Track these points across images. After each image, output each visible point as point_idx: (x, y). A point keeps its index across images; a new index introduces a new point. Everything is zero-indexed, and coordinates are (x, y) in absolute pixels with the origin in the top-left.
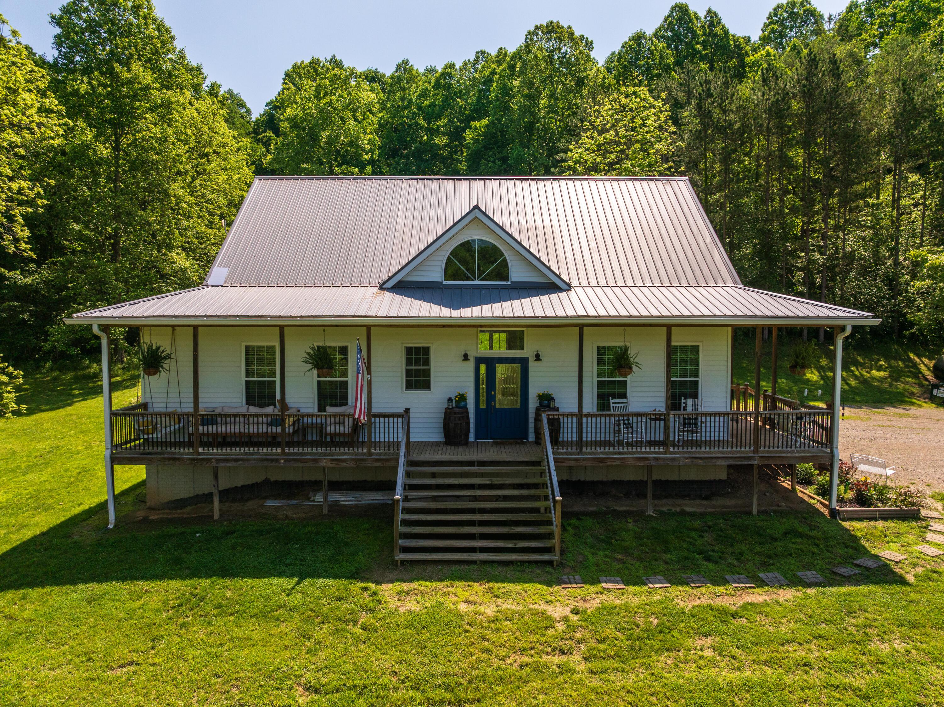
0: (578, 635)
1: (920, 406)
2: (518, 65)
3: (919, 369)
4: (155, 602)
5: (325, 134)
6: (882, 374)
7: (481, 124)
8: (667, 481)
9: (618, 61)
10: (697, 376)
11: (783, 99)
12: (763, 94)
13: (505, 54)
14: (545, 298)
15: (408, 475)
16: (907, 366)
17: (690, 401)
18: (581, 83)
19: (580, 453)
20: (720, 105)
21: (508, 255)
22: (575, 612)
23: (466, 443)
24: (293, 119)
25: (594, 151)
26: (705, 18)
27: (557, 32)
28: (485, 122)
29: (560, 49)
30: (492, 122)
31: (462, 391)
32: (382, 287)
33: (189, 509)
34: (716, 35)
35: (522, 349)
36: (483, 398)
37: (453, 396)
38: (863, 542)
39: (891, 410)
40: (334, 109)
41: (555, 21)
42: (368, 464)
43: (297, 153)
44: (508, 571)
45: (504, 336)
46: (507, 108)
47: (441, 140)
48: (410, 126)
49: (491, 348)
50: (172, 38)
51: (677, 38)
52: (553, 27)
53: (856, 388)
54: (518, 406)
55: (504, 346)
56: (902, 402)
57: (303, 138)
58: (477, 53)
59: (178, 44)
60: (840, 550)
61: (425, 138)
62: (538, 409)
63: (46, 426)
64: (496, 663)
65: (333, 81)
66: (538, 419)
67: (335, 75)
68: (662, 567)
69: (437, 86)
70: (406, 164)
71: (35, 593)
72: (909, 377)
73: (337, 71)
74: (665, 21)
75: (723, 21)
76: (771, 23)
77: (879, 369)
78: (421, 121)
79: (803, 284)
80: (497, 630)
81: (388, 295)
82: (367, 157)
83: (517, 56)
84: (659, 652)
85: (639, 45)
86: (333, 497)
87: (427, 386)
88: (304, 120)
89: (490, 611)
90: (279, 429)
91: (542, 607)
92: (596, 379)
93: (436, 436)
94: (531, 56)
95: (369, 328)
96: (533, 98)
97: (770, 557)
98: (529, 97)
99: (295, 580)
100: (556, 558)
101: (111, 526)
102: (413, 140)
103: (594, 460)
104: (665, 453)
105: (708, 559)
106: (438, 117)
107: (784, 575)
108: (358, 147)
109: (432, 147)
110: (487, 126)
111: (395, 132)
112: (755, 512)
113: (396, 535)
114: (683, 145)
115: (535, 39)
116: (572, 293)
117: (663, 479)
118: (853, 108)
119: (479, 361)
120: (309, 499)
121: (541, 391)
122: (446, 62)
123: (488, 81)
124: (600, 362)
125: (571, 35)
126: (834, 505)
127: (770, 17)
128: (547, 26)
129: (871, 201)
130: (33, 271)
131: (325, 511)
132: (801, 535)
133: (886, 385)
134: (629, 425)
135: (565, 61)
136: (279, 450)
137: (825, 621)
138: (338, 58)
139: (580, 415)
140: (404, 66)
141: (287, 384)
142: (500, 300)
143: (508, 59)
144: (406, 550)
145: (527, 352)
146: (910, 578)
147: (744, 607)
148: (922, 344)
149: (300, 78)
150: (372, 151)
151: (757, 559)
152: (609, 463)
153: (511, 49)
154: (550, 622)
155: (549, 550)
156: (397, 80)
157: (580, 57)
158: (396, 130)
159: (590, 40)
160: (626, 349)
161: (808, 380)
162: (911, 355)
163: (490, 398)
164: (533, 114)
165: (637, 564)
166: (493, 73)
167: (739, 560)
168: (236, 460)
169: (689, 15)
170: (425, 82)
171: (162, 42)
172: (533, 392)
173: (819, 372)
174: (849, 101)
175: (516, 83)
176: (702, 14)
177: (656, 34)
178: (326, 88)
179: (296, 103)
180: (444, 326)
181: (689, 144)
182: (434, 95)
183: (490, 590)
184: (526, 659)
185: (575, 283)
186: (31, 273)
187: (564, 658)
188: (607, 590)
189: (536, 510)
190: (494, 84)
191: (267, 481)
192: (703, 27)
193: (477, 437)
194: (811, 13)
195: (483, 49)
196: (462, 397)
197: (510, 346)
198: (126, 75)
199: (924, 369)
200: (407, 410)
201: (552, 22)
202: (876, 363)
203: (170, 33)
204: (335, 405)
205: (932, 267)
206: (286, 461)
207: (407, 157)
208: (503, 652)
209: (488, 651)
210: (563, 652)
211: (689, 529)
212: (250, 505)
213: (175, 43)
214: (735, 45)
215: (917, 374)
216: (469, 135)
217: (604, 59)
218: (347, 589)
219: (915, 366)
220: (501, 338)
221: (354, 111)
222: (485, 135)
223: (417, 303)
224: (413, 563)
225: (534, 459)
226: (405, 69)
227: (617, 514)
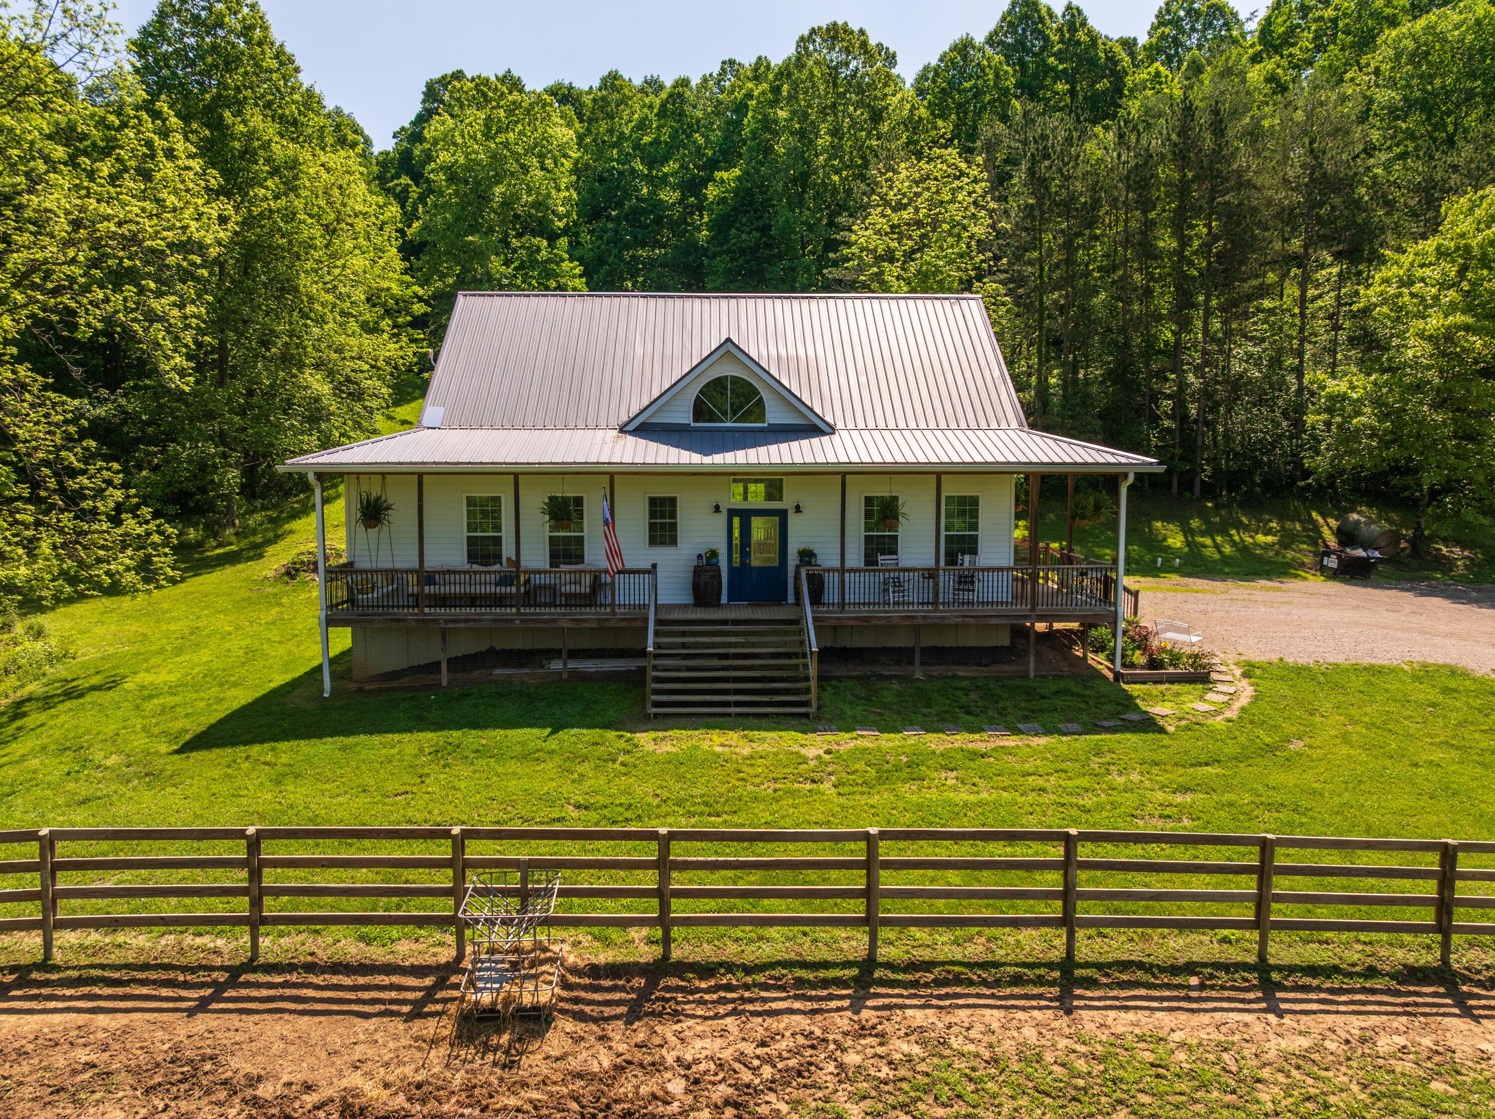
0: (830, 769)
1: (1305, 579)
2: (786, 87)
3: (1320, 533)
4: (411, 750)
5: (498, 190)
6: (1270, 539)
7: (729, 175)
8: (943, 648)
9: (934, 81)
10: (976, 529)
11: (1146, 163)
12: (1119, 156)
13: (768, 67)
14: (805, 443)
15: (657, 634)
16: (1305, 529)
17: (967, 558)
18: (877, 116)
19: (843, 611)
20: (1060, 170)
21: (764, 394)
22: (828, 752)
23: (718, 605)
24: (450, 168)
25: (886, 234)
26: (1064, 16)
27: (843, 40)
28: (737, 172)
29: (847, 64)
30: (746, 173)
31: (713, 547)
32: (622, 430)
33: (406, 679)
34: (1078, 43)
35: (781, 499)
36: (736, 556)
37: (703, 553)
38: (1138, 701)
39: (1263, 582)
40: (512, 152)
41: (840, 23)
42: (613, 624)
43: (457, 219)
44: (764, 722)
45: (761, 487)
46: (768, 150)
47: (669, 196)
48: (621, 174)
49: (745, 498)
50: (297, 70)
51: (1020, 45)
52: (837, 32)
53: (1229, 557)
54: (776, 564)
55: (761, 498)
56: (1285, 574)
57: (466, 195)
58: (724, 63)
59: (305, 79)
60: (1110, 708)
61: (645, 190)
62: (798, 567)
63: (165, 606)
64: (750, 788)
65: (510, 112)
66: (797, 578)
67: (514, 103)
68: (920, 719)
69: (662, 113)
70: (616, 232)
71: (283, 746)
72: (1304, 543)
73: (515, 96)
74: (1003, 19)
75: (1091, 22)
76: (1162, 24)
77: (1267, 533)
78: (639, 166)
79: (1173, 417)
80: (752, 765)
81: (631, 439)
82: (561, 225)
83: (784, 73)
84: (905, 781)
85: (965, 58)
86: (572, 664)
87: (673, 541)
88: (467, 169)
89: (746, 751)
90: (514, 589)
91: (796, 748)
92: (863, 534)
93: (686, 598)
94: (806, 72)
95: (612, 475)
96: (806, 136)
97: (1033, 711)
98: (802, 134)
99: (549, 730)
100: (812, 710)
101: (326, 695)
102: (627, 195)
103: (857, 618)
104: (935, 611)
105: (969, 713)
106: (665, 160)
107: (1044, 725)
108: (548, 208)
109: (655, 206)
110: (738, 178)
111: (599, 181)
112: (1032, 675)
113: (648, 690)
114: (1008, 226)
115: (811, 48)
116: (836, 437)
117: (939, 645)
118: (1240, 176)
119: (732, 513)
120: (543, 667)
121: (802, 547)
122: (677, 77)
123: (741, 108)
124: (868, 515)
125: (864, 44)
126: (1118, 667)
127: (1159, 16)
128: (828, 30)
129: (1267, 304)
130: (106, 400)
131: (565, 676)
132: (1072, 694)
133: (1271, 554)
134: (898, 585)
135: (856, 84)
136: (514, 610)
137: (1070, 760)
138: (515, 73)
139: (842, 570)
140: (612, 81)
141: (522, 540)
142: (755, 445)
143: (771, 76)
144: (657, 704)
145: (787, 503)
146: (1171, 729)
147: (995, 749)
148: (1331, 499)
149: (462, 106)
150: (568, 215)
151: (1020, 713)
152: (874, 622)
153: (777, 60)
154: (805, 761)
155: (806, 704)
156: (601, 104)
157: (876, 78)
158: (601, 180)
159: (891, 50)
160: (896, 498)
161: (1169, 547)
162: (1314, 514)
163: (745, 554)
164: (808, 163)
165: (895, 717)
166: (749, 96)
167: (1000, 714)
168: (467, 621)
169: (1038, 11)
170: (644, 106)
171: (284, 78)
172: (794, 547)
173: (1186, 537)
174: (1235, 167)
175: (783, 114)
176: (1059, 10)
177: (990, 41)
178: (499, 120)
179: (455, 144)
180: (694, 474)
181: (1017, 224)
182: (658, 128)
183: (745, 736)
184: (778, 786)
185: (840, 425)
186: (101, 401)
187: (815, 786)
188: (862, 736)
189: (795, 667)
190: (750, 114)
191: (492, 650)
192: (1060, 30)
193: (730, 599)
194: (1218, 10)
195: (733, 57)
196: (714, 554)
197: (769, 497)
198: (242, 128)
199: (1326, 533)
200: (654, 566)
201: (835, 24)
202: (1266, 524)
203: (293, 62)
204: (570, 563)
205: (1331, 398)
206: (522, 621)
207: (617, 220)
208: (758, 781)
209: (742, 779)
210: (814, 781)
211: (956, 689)
212: (476, 674)
213: (301, 77)
214: (1107, 58)
215: (1315, 537)
216: (712, 192)
217: (914, 76)
218: (601, 736)
219: (1316, 528)
220: (759, 489)
221: (541, 157)
222: (736, 191)
223: (663, 448)
224: (666, 716)
225: (791, 617)
226: (613, 86)
227: (881, 677)
